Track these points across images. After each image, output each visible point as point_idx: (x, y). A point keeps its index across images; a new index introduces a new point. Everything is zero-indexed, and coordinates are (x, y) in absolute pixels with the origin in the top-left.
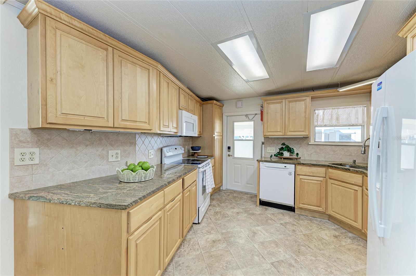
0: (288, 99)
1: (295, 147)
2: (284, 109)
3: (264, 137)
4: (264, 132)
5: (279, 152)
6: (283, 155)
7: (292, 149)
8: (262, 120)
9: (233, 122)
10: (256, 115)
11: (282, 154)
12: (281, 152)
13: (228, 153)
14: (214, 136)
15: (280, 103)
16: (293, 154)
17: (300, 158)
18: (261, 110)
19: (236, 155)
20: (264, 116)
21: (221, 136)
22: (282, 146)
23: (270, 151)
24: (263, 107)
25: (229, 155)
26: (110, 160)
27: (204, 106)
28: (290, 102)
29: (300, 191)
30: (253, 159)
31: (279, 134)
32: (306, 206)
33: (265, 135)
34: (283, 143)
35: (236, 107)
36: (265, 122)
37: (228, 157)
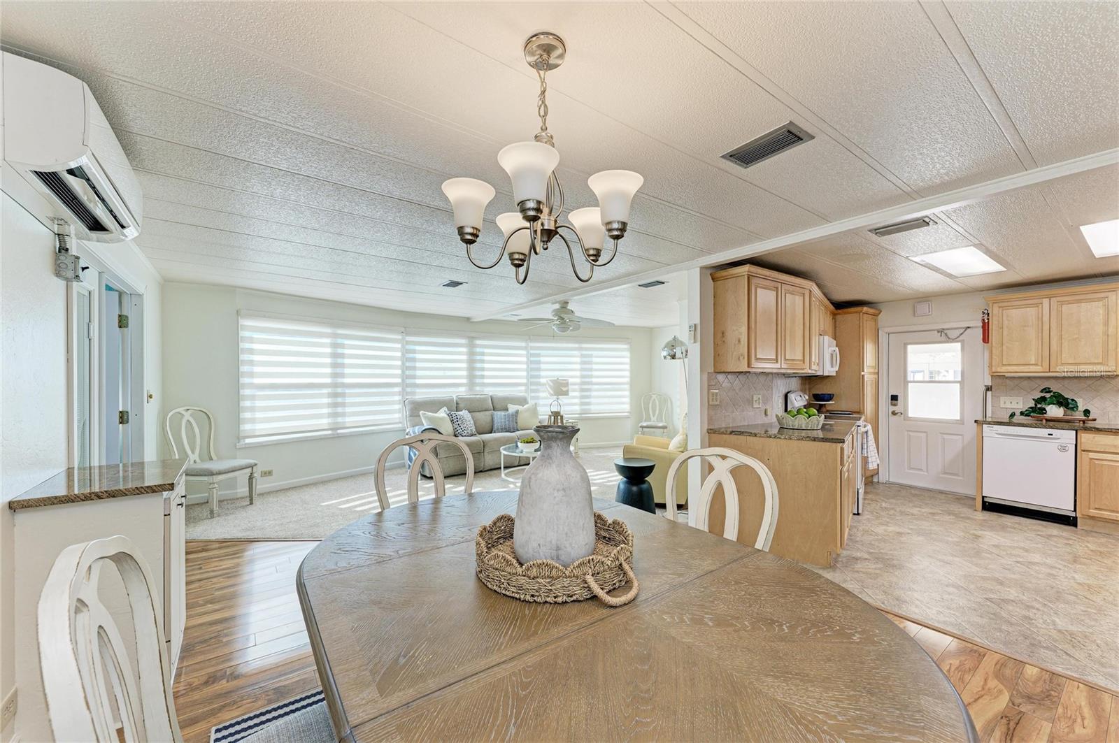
0: (1058, 298)
1: (1081, 397)
2: (1046, 318)
3: (992, 376)
4: (991, 366)
5: (1034, 406)
6: (1046, 413)
7: (1070, 401)
8: (986, 339)
9: (905, 345)
10: (968, 330)
11: (1043, 411)
12: (1039, 406)
13: (892, 408)
14: (862, 373)
15: (1037, 305)
16: (1074, 410)
17: (1095, 420)
18: (984, 320)
19: (912, 413)
20: (992, 333)
21: (874, 373)
22: (1043, 395)
23: (1008, 405)
24: (990, 315)
25: (894, 413)
26: (755, 406)
27: (839, 317)
28: (1062, 303)
29: (1090, 485)
30: (961, 422)
31: (1036, 370)
32: (1106, 514)
33: (994, 370)
34: (1045, 389)
35: (914, 314)
36: (994, 344)
37: (893, 418)
